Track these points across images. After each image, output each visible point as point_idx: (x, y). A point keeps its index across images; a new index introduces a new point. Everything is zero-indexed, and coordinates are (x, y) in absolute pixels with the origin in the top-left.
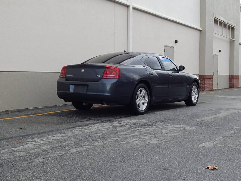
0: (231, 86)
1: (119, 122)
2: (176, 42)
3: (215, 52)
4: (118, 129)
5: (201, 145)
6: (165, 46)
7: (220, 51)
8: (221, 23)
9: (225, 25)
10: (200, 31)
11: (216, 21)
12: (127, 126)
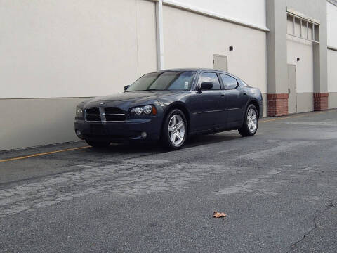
0: (317, 108)
1: (128, 163)
2: (231, 49)
3: (291, 60)
4: (121, 173)
5: (223, 191)
6: (214, 55)
7: (298, 59)
8: (298, 20)
9: (304, 23)
10: (267, 32)
11: (290, 17)
12: (136, 169)
